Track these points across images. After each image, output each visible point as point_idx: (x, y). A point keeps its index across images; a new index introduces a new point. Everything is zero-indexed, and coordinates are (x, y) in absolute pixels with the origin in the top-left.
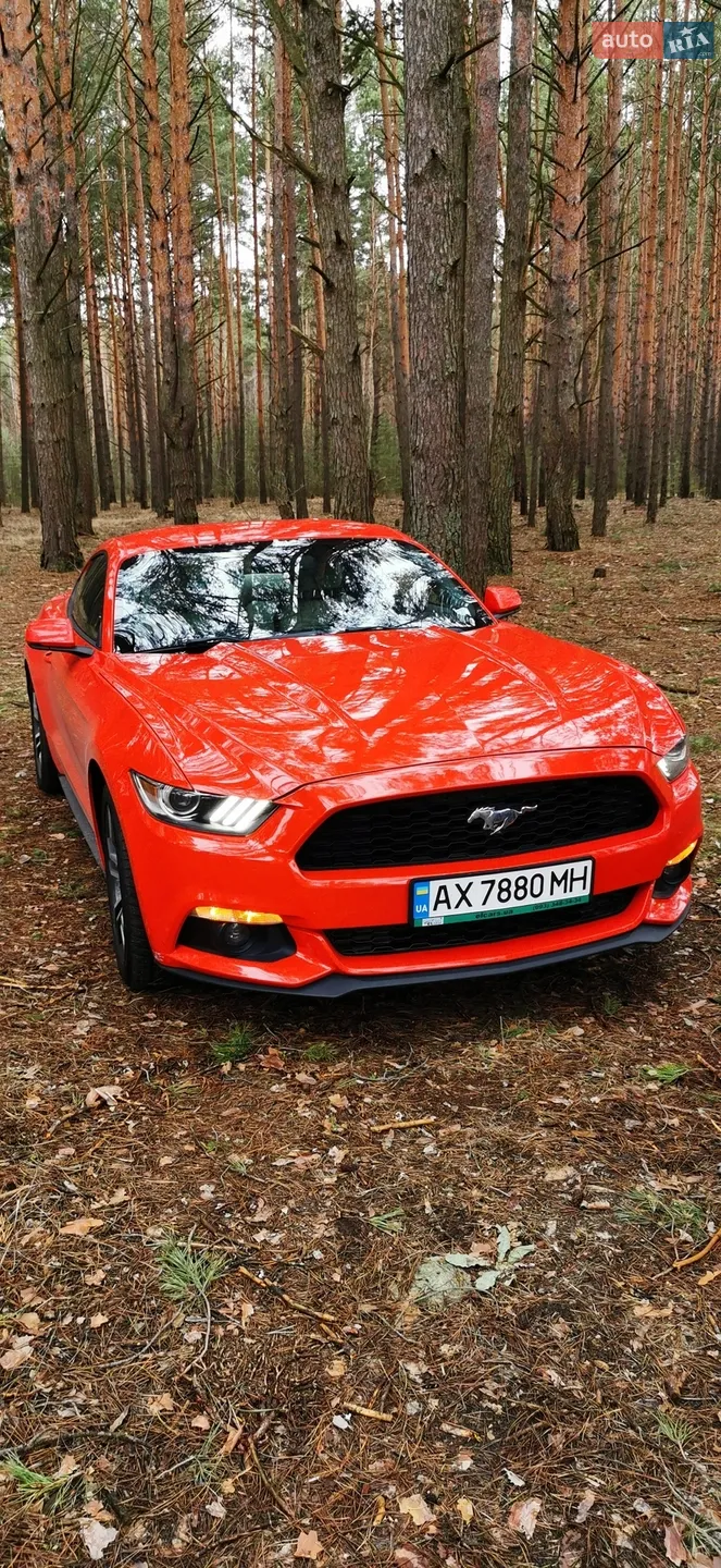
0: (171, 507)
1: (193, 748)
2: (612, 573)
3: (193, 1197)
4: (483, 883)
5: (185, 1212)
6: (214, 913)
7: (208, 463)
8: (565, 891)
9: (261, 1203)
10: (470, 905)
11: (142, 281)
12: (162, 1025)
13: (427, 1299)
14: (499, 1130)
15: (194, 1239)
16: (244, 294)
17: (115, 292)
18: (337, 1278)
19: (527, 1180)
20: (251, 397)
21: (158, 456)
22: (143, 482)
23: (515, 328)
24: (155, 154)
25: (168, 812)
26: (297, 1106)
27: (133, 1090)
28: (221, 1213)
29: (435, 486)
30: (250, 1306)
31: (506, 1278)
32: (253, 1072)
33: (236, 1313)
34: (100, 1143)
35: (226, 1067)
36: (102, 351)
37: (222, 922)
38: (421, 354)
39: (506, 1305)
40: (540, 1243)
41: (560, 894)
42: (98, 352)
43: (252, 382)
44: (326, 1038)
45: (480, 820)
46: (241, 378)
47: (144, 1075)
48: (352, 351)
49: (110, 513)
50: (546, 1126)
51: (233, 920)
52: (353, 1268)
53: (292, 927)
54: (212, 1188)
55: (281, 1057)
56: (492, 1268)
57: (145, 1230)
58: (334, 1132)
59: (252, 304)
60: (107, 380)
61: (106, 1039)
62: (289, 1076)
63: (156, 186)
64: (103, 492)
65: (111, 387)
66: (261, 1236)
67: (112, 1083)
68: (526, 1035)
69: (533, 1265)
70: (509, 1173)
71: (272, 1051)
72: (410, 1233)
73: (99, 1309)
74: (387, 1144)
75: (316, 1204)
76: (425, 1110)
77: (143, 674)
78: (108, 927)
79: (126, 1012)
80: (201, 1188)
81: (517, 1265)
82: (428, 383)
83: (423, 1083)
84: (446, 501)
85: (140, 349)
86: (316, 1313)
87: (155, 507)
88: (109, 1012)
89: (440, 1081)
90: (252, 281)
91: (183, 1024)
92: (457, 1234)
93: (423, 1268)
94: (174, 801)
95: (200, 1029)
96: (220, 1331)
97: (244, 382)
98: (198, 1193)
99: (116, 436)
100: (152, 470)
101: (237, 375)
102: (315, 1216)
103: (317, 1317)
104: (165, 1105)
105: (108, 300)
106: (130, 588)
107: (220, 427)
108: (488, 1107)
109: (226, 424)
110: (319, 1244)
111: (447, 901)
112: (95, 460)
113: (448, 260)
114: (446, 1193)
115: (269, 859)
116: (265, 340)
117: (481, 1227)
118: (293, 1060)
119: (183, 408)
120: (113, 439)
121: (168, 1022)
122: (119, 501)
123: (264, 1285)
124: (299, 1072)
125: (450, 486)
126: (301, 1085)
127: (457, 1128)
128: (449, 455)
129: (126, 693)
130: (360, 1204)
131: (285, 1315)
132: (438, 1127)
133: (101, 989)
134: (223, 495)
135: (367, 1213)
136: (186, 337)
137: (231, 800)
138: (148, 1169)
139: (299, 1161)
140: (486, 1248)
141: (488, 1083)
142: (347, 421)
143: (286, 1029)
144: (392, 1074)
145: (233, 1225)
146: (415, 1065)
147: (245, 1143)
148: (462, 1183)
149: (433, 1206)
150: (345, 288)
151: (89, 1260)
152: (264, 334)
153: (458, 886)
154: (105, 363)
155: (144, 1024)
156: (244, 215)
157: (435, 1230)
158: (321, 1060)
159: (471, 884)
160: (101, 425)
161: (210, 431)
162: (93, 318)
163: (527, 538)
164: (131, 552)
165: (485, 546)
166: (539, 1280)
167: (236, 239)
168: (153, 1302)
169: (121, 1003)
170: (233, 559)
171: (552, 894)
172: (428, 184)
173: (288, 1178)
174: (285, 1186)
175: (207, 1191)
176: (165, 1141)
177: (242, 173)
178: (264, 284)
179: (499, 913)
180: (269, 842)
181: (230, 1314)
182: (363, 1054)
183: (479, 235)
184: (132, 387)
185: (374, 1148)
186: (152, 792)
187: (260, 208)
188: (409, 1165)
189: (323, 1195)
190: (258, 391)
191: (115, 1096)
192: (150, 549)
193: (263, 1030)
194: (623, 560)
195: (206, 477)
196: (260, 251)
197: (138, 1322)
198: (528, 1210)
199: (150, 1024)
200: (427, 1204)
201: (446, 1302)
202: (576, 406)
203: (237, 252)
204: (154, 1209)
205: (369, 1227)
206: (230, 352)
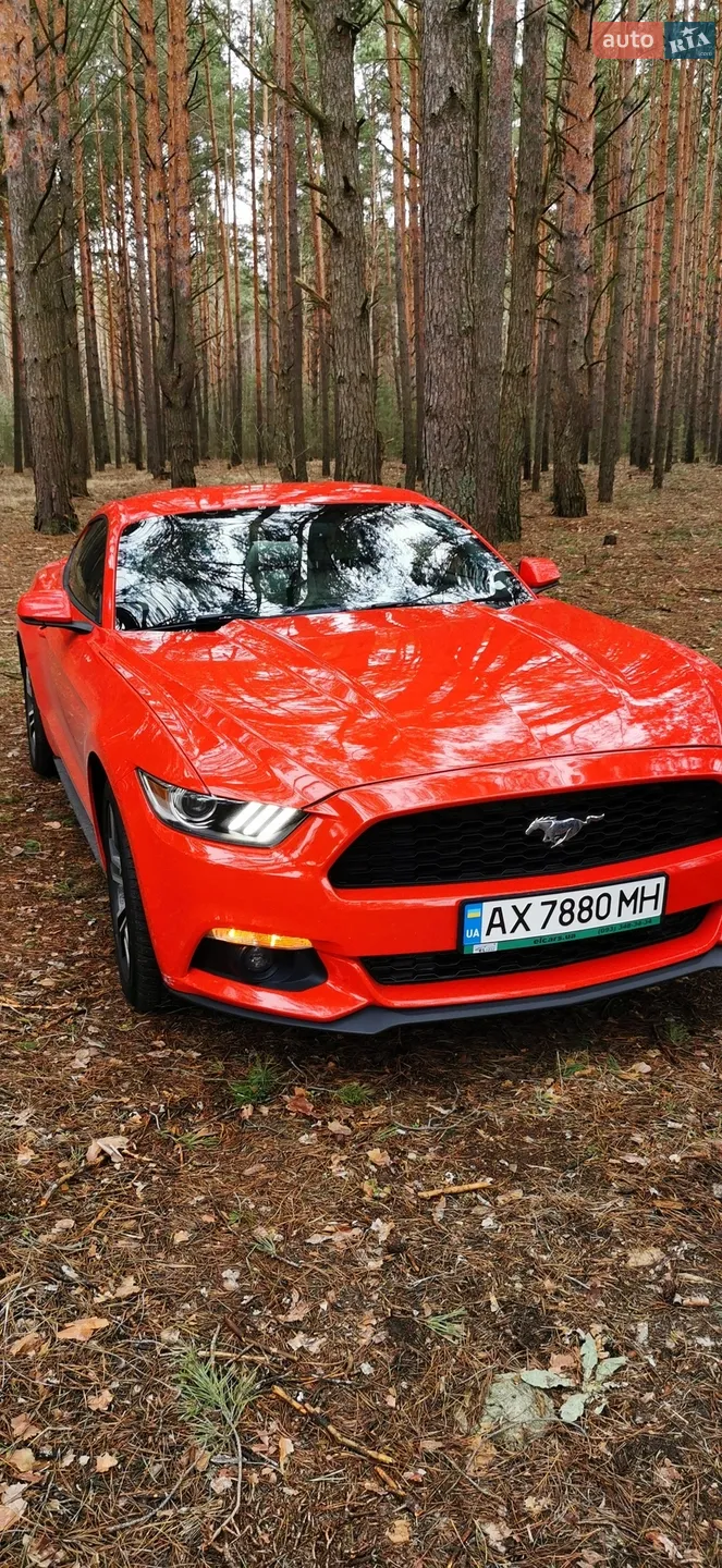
0: (168, 468)
1: (208, 744)
2: (622, 541)
3: (214, 1287)
4: (543, 904)
5: (206, 1309)
6: (232, 936)
7: (205, 424)
8: (634, 912)
9: (295, 1297)
10: (528, 929)
11: (138, 235)
12: (172, 1055)
13: (503, 1433)
14: (568, 1197)
15: (218, 1347)
16: (241, 250)
17: (109, 247)
18: (392, 1402)
19: (607, 1266)
20: (249, 356)
21: (154, 416)
22: (139, 442)
23: (527, 284)
24: (153, 100)
25: (179, 817)
26: (331, 1163)
27: (142, 1140)
28: (248, 1309)
29: (450, 448)
30: (289, 1441)
31: (596, 1403)
32: (277, 1117)
33: (272, 1450)
34: (104, 1212)
35: (247, 1111)
36: (95, 308)
37: (243, 946)
38: (436, 306)
39: (599, 1441)
40: (632, 1354)
41: (628, 916)
42: (92, 308)
43: (248, 341)
44: (360, 1075)
45: (539, 832)
46: (238, 336)
47: (153, 1121)
48: (360, 304)
49: (104, 474)
50: (622, 1193)
51: (255, 944)
52: (410, 1387)
53: (322, 952)
54: (237, 1275)
55: (309, 1097)
56: (577, 1389)
57: (159, 1333)
58: (376, 1198)
59: (249, 261)
60: (101, 337)
61: (109, 1073)
62: (319, 1123)
63: (153, 133)
64: (98, 452)
65: (105, 344)
66: (297, 1342)
67: (117, 1132)
68: (586, 1072)
69: (626, 1384)
70: (585, 1256)
71: (299, 1091)
72: (475, 1340)
73: (107, 1445)
74: (438, 1215)
75: (361, 1297)
76: (479, 1169)
77: (144, 652)
78: (110, 935)
79: (131, 1039)
80: (224, 1275)
81: (607, 1385)
82: (443, 338)
83: (473, 1133)
84: (460, 464)
85: (134, 306)
86: (370, 1452)
87: (151, 468)
88: (113, 1040)
89: (493, 1131)
90: (250, 238)
91: (195, 1055)
92: (531, 1340)
93: (494, 1389)
94: (188, 806)
95: (214, 1061)
96: (255, 1478)
97: (242, 341)
98: (220, 1281)
99: (111, 396)
100: (148, 430)
101: (234, 334)
102: (360, 1313)
103: (371, 1458)
104: (177, 1159)
105: (103, 255)
106: (131, 557)
107: (216, 387)
108: (551, 1166)
109: (222, 384)
110: (367, 1355)
111: (502, 925)
112: (89, 419)
113: (465, 206)
114: (513, 1283)
115: (296, 874)
116: (262, 298)
117: (560, 1331)
118: (323, 1102)
119: (180, 366)
120: (108, 398)
121: (178, 1051)
122: (114, 462)
123: (304, 1411)
124: (331, 1121)
125: (465, 449)
126: (334, 1136)
127: (518, 1194)
128: (464, 416)
129: (128, 675)
130: (413, 1297)
131: (332, 1453)
132: (496, 1193)
133: (102, 1009)
134: (220, 456)
135: (422, 1311)
136: (183, 292)
137: (253, 806)
138: (160, 1249)
139: (337, 1238)
140: (567, 1360)
141: (548, 1134)
142: (355, 380)
143: (312, 1062)
144: (437, 1121)
145: (263, 1326)
146: (462, 1109)
147: (273, 1212)
148: (530, 1266)
149: (500, 1302)
150: (353, 237)
151: (92, 1375)
152: (261, 292)
153: (514, 907)
154: (99, 320)
155: (150, 1054)
156: (242, 168)
157: (505, 1335)
158: (355, 1103)
159: (529, 905)
160: (95, 384)
161: (206, 391)
162: (87, 274)
163: (534, 505)
164: (134, 518)
165: (495, 512)
166: (635, 1406)
167: (234, 193)
168: (172, 1437)
169: (125, 1027)
170: (239, 524)
171: (619, 915)
172: (445, 123)
173: (326, 1261)
174: (323, 1271)
175: (231, 1278)
176: (179, 1209)
177: (239, 125)
178: (261, 239)
179: (560, 938)
180: (295, 855)
181: (264, 1452)
182: (402, 1096)
183: (493, 184)
184: (127, 345)
185: (424, 1220)
186: (162, 794)
187: (258, 162)
188: (466, 1245)
189: (368, 1285)
190: (256, 351)
191: (120, 1150)
192: (151, 514)
193: (288, 1066)
194: (632, 526)
195: (202, 438)
196: (258, 207)
197: (154, 1464)
198: (613, 1307)
199: (159, 1054)
200: (493, 1299)
201: (526, 1437)
202: (586, 367)
203: (234, 206)
204: (169, 1305)
205: (426, 1332)
206: (227, 310)
